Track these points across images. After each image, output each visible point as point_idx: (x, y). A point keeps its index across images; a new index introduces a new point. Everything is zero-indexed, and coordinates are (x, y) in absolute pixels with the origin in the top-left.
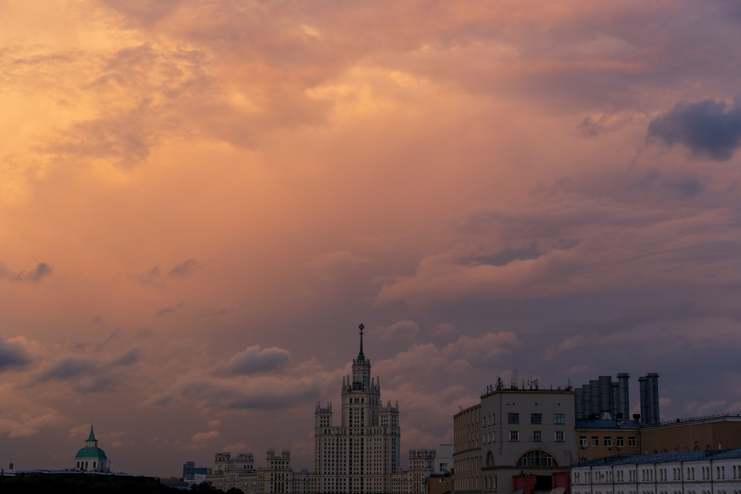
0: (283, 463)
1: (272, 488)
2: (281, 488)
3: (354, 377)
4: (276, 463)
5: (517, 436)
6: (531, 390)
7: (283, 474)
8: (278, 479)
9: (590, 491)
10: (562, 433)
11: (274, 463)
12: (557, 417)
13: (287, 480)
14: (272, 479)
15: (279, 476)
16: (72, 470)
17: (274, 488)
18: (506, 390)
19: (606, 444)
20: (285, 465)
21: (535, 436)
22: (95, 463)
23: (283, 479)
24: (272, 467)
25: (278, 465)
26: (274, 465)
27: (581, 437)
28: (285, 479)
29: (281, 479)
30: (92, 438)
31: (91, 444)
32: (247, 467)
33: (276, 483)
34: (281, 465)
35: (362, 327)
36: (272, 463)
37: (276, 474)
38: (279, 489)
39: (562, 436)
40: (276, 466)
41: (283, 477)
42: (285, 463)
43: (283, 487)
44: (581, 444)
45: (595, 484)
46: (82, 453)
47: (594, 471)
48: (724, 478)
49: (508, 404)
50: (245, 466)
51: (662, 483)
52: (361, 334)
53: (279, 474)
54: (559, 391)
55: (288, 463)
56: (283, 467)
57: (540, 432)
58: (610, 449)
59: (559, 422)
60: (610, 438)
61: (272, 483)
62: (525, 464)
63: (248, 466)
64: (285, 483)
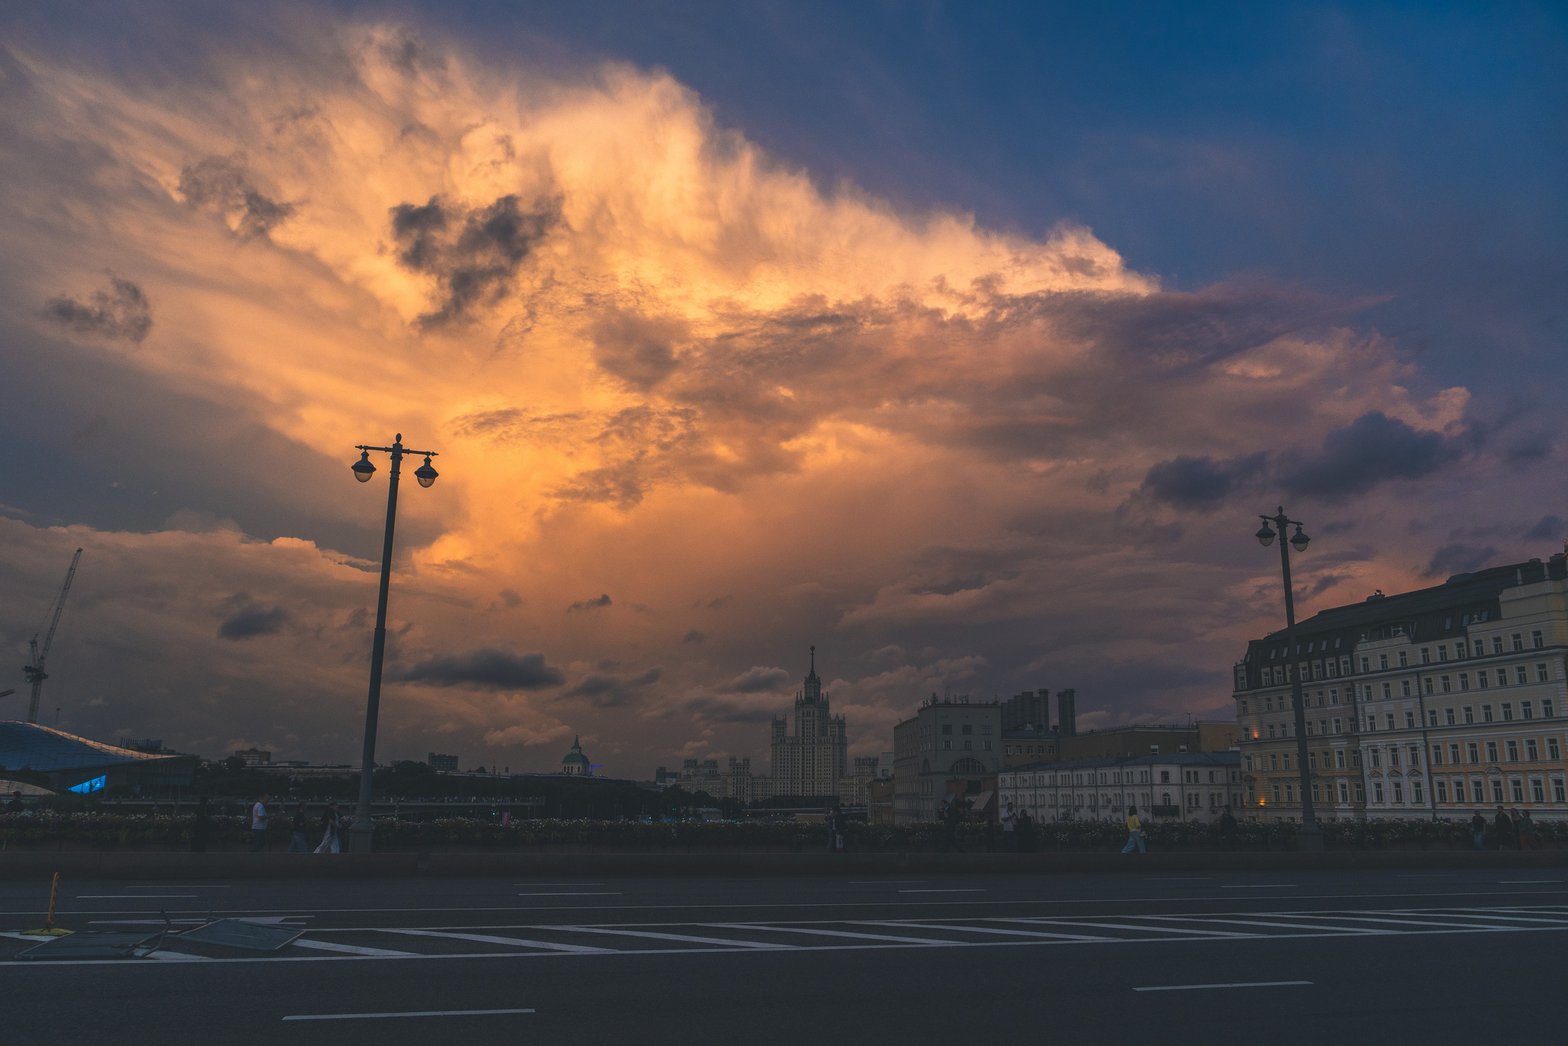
0: (744, 768)
1: (734, 790)
2: (742, 791)
3: (806, 693)
4: (737, 768)
5: (950, 745)
6: (962, 704)
7: (743, 779)
8: (739, 783)
9: (1015, 794)
10: (990, 743)
12: (986, 729)
13: (747, 784)
14: (734, 783)
16: (559, 774)
17: (735, 790)
18: (940, 704)
19: (1029, 752)
20: (746, 770)
21: (966, 745)
22: (579, 767)
24: (734, 772)
25: (739, 770)
26: (735, 770)
27: (1007, 746)
28: (745, 783)
29: (742, 783)
30: (577, 745)
31: (576, 751)
33: (737, 786)
34: (742, 770)
35: (813, 648)
36: (734, 768)
37: (737, 779)
38: (740, 791)
39: (990, 745)
40: (737, 772)
41: (744, 781)
42: (746, 768)
43: (743, 790)
44: (1007, 752)
45: (1018, 788)
46: (568, 759)
47: (1018, 776)
48: (1132, 782)
49: (942, 717)
50: (710, 771)
51: (1078, 787)
52: (813, 654)
53: (740, 779)
54: (987, 705)
55: (748, 769)
56: (744, 772)
57: (971, 741)
58: (1032, 756)
59: (987, 733)
60: (1032, 747)
61: (734, 787)
62: (957, 770)
63: (713, 771)
64: (745, 786)
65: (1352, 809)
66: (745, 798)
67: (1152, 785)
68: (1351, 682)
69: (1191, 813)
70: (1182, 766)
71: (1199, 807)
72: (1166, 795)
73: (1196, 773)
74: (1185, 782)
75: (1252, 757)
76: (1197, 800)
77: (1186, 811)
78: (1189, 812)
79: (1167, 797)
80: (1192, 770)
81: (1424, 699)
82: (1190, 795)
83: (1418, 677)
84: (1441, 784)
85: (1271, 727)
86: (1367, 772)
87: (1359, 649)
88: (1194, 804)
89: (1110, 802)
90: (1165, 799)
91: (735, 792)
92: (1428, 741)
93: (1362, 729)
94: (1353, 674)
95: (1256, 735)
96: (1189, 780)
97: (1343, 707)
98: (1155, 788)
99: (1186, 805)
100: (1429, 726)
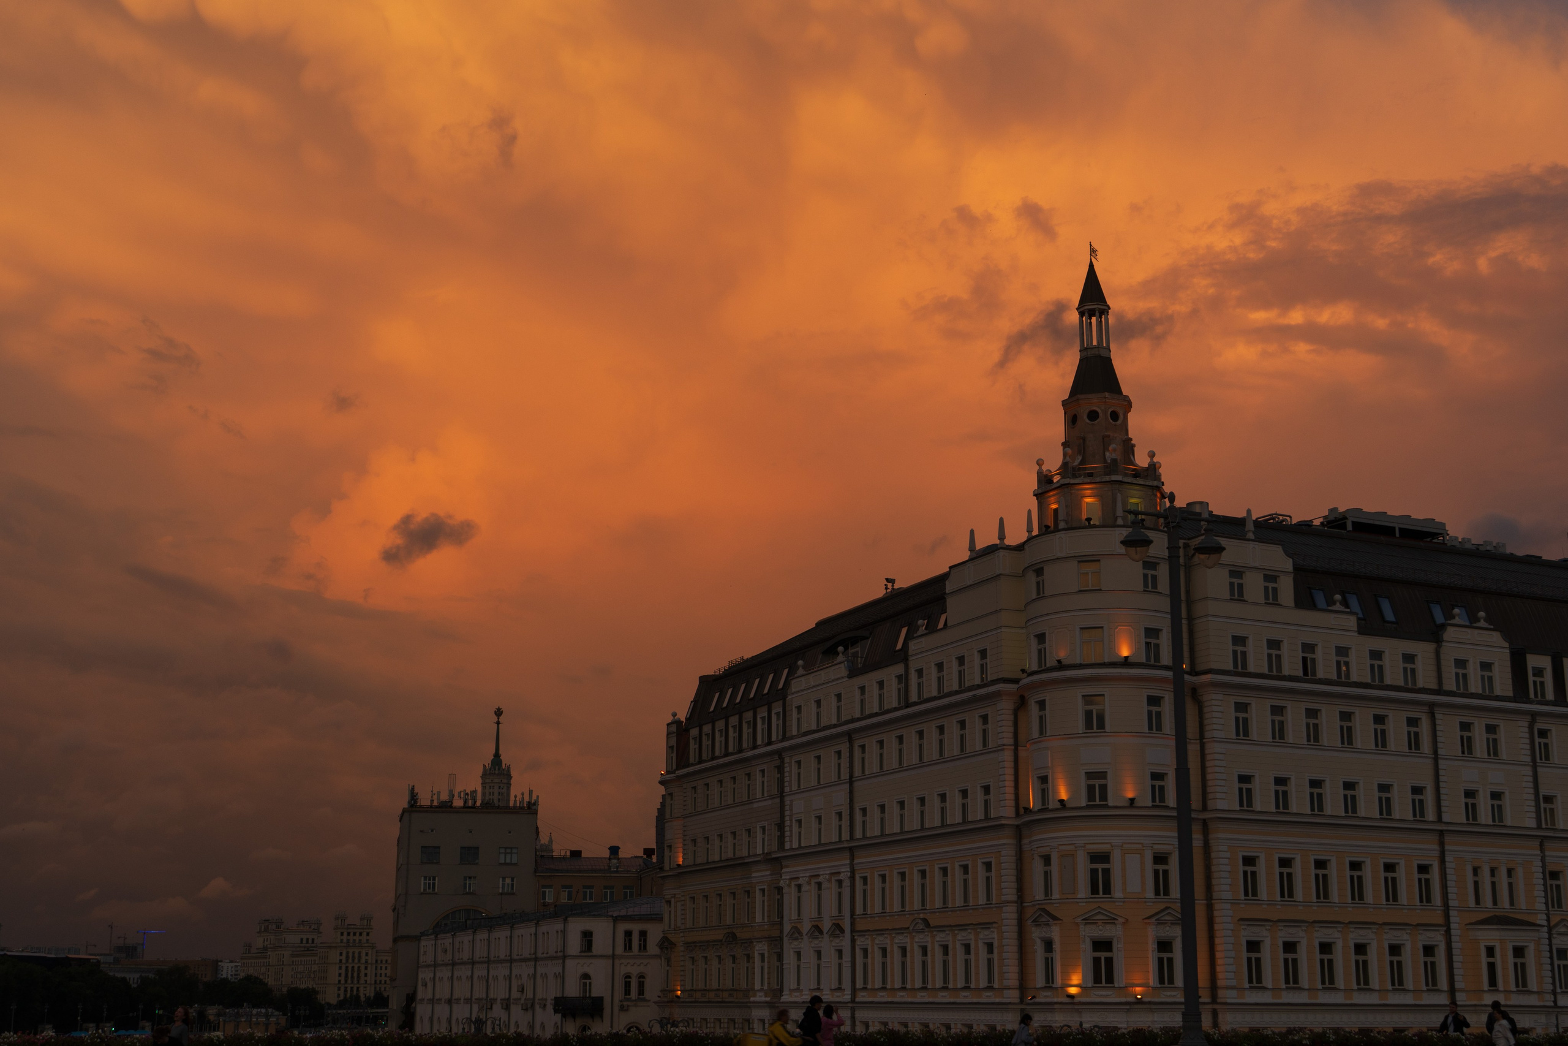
0: (361, 934)
1: (340, 975)
2: (355, 975)
3: (484, 794)
4: (349, 934)
5: (434, 884)
7: (360, 953)
8: (350, 961)
11: (345, 934)
12: (506, 853)
13: (366, 962)
14: (341, 961)
15: (353, 957)
18: (422, 807)
19: (585, 898)
20: (364, 937)
21: (465, 884)
23: (359, 961)
24: (342, 941)
25: (351, 937)
26: (345, 937)
27: (544, 886)
28: (363, 961)
29: (356, 961)
32: (305, 941)
33: (347, 967)
34: (357, 937)
35: (499, 713)
36: (342, 934)
37: (348, 953)
38: (352, 977)
39: (512, 885)
40: (348, 940)
41: (360, 957)
42: (365, 934)
43: (358, 974)
44: (544, 898)
45: (438, 965)
47: (439, 943)
49: (422, 831)
50: (302, 939)
51: (495, 962)
52: (498, 723)
53: (354, 953)
54: (508, 810)
55: (368, 934)
56: (360, 940)
57: (475, 878)
59: (508, 861)
60: (591, 887)
61: (340, 968)
63: (308, 939)
64: (363, 967)
65: (766, 1002)
66: (362, 989)
67: (564, 957)
68: (779, 753)
69: (627, 1010)
70: (616, 920)
71: (645, 1000)
72: (586, 976)
73: (643, 934)
74: (620, 950)
75: (673, 900)
76: (641, 985)
77: (616, 1009)
78: (622, 1008)
79: (588, 981)
80: (636, 928)
81: (856, 784)
82: (630, 977)
83: (851, 741)
84: (865, 951)
85: (694, 841)
86: (787, 928)
87: (793, 690)
88: (634, 994)
89: (522, 991)
90: (585, 984)
91: (343, 979)
92: (856, 867)
93: (787, 846)
94: (784, 738)
95: (680, 861)
96: (628, 946)
97: (769, 802)
98: (568, 962)
99: (619, 994)
100: (858, 837)
